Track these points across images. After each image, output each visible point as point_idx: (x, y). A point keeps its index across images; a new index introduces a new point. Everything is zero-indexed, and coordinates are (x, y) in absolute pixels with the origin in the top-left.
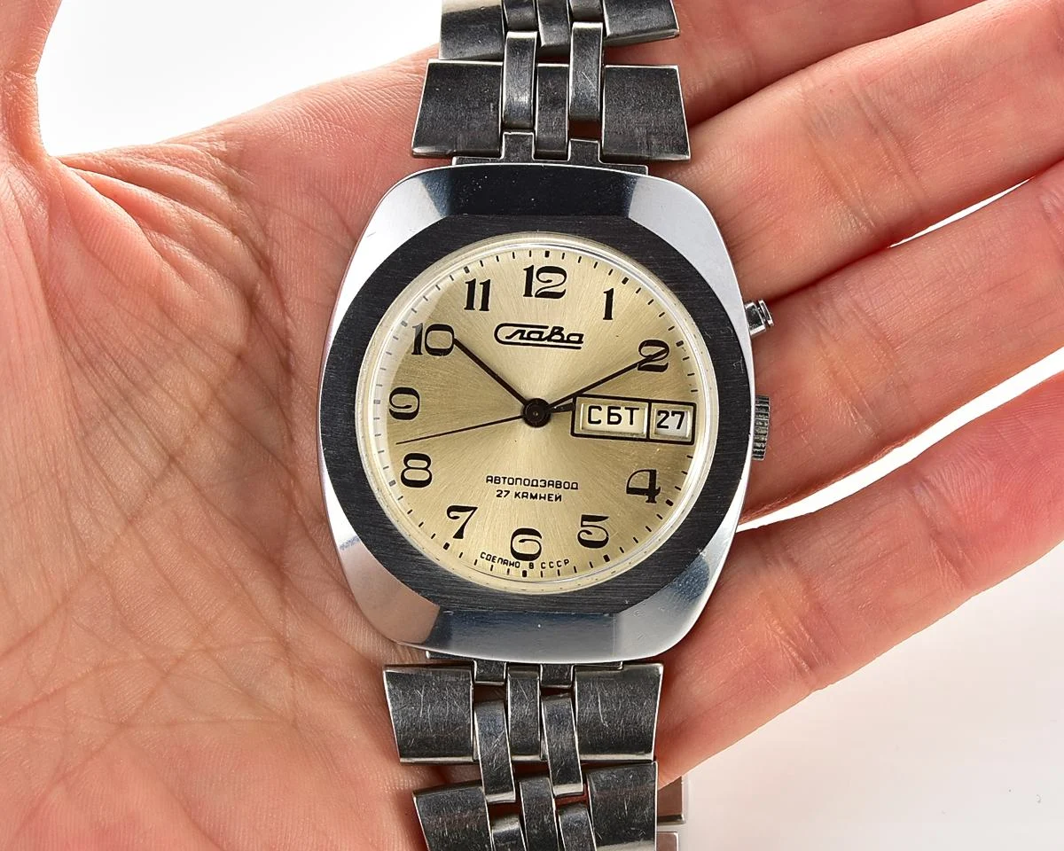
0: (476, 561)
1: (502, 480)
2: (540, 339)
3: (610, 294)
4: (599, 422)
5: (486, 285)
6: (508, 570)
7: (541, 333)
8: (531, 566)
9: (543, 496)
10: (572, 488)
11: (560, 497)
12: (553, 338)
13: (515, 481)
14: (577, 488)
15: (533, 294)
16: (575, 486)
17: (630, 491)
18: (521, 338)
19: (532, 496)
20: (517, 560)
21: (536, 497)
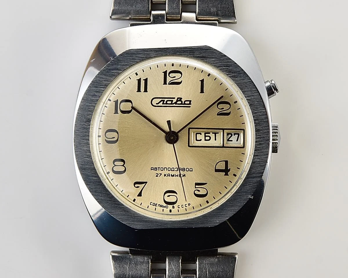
0: (148, 206)
1: (158, 169)
2: (172, 104)
3: (202, 81)
4: (201, 140)
5: (146, 80)
6: (163, 210)
7: (172, 101)
8: (173, 207)
9: (177, 175)
10: (190, 171)
11: (185, 175)
12: (178, 103)
13: (164, 169)
14: (192, 171)
15: (167, 83)
16: (191, 170)
17: (217, 171)
18: (163, 104)
19: (172, 176)
20: (167, 205)
21: (174, 176)
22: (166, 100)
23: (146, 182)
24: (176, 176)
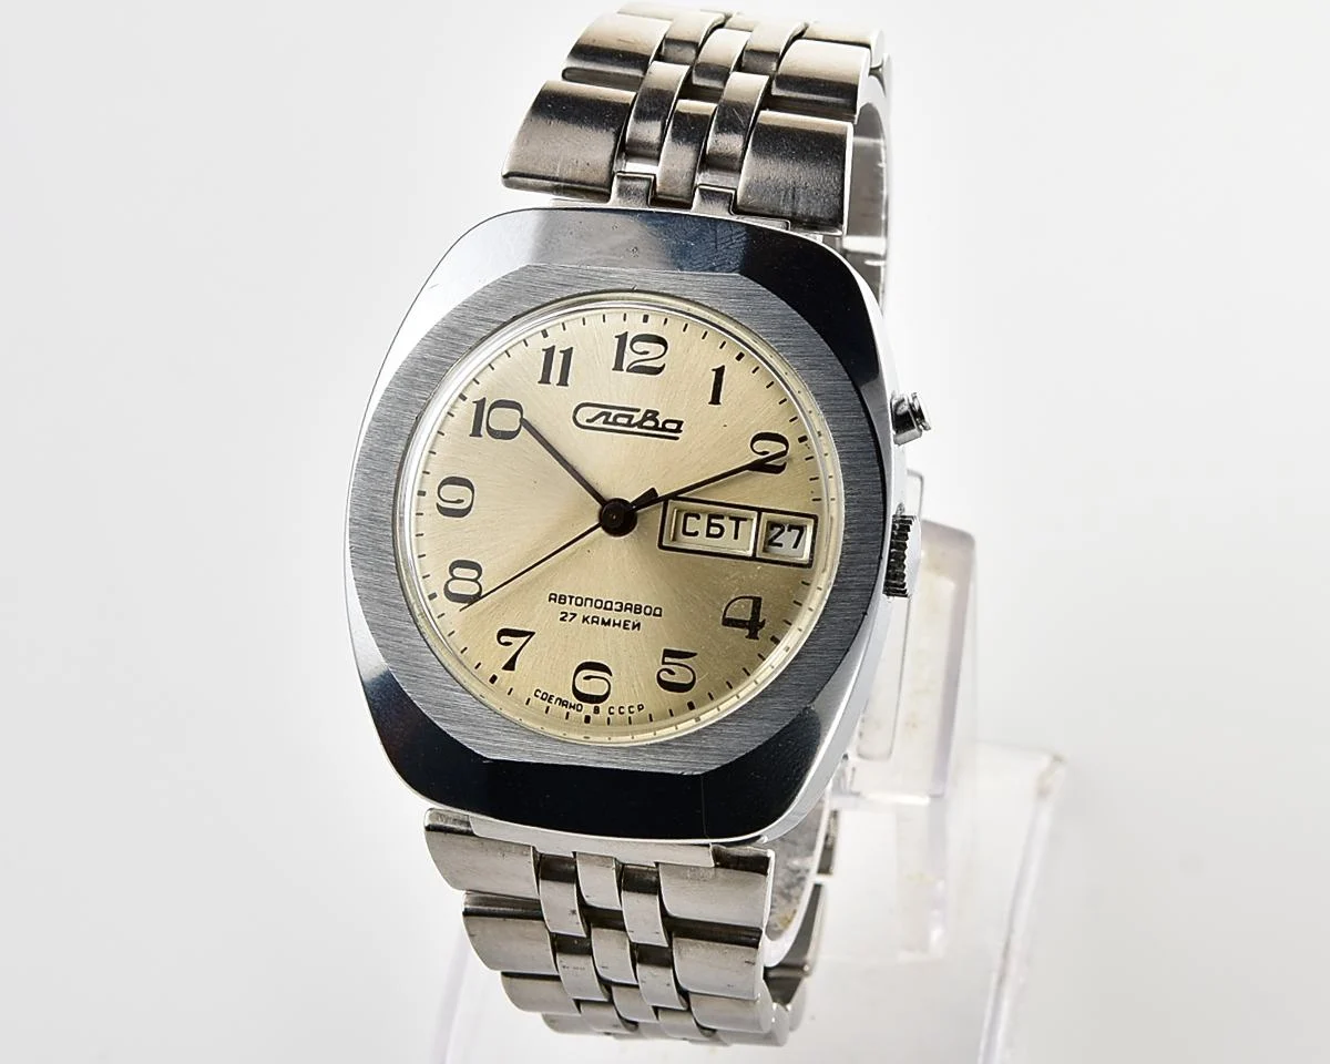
0: (529, 700)
1: (568, 599)
2: (629, 425)
3: (720, 372)
4: (696, 534)
5: (568, 354)
6: (568, 713)
7: (631, 417)
8: (597, 710)
9: (617, 622)
10: (655, 615)
11: (639, 625)
12: (645, 424)
13: (582, 602)
14: (660, 615)
15: (625, 367)
16: (658, 612)
17: (727, 622)
18: (605, 422)
19: (603, 622)
20: (578, 702)
21: (608, 623)
22: (614, 412)
23: (532, 634)
24: (614, 624)
